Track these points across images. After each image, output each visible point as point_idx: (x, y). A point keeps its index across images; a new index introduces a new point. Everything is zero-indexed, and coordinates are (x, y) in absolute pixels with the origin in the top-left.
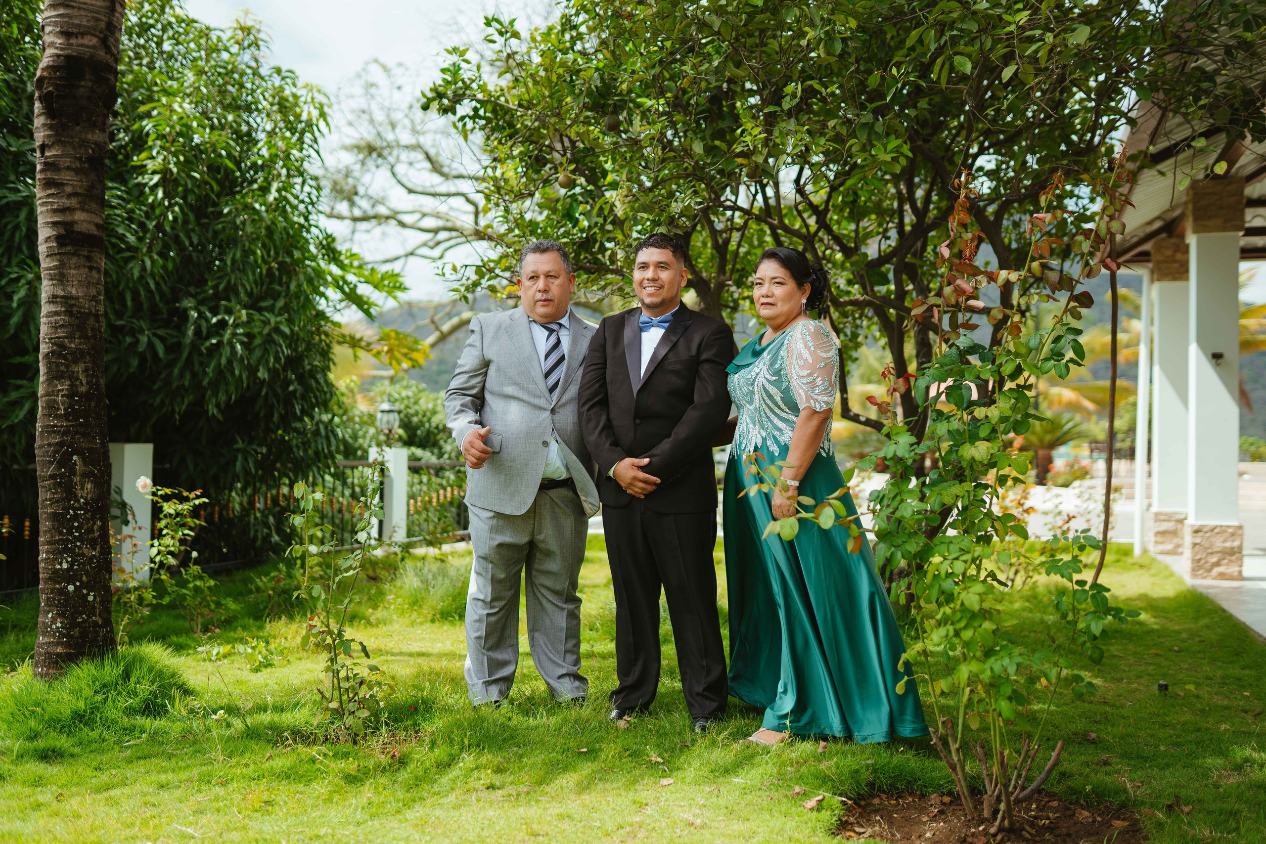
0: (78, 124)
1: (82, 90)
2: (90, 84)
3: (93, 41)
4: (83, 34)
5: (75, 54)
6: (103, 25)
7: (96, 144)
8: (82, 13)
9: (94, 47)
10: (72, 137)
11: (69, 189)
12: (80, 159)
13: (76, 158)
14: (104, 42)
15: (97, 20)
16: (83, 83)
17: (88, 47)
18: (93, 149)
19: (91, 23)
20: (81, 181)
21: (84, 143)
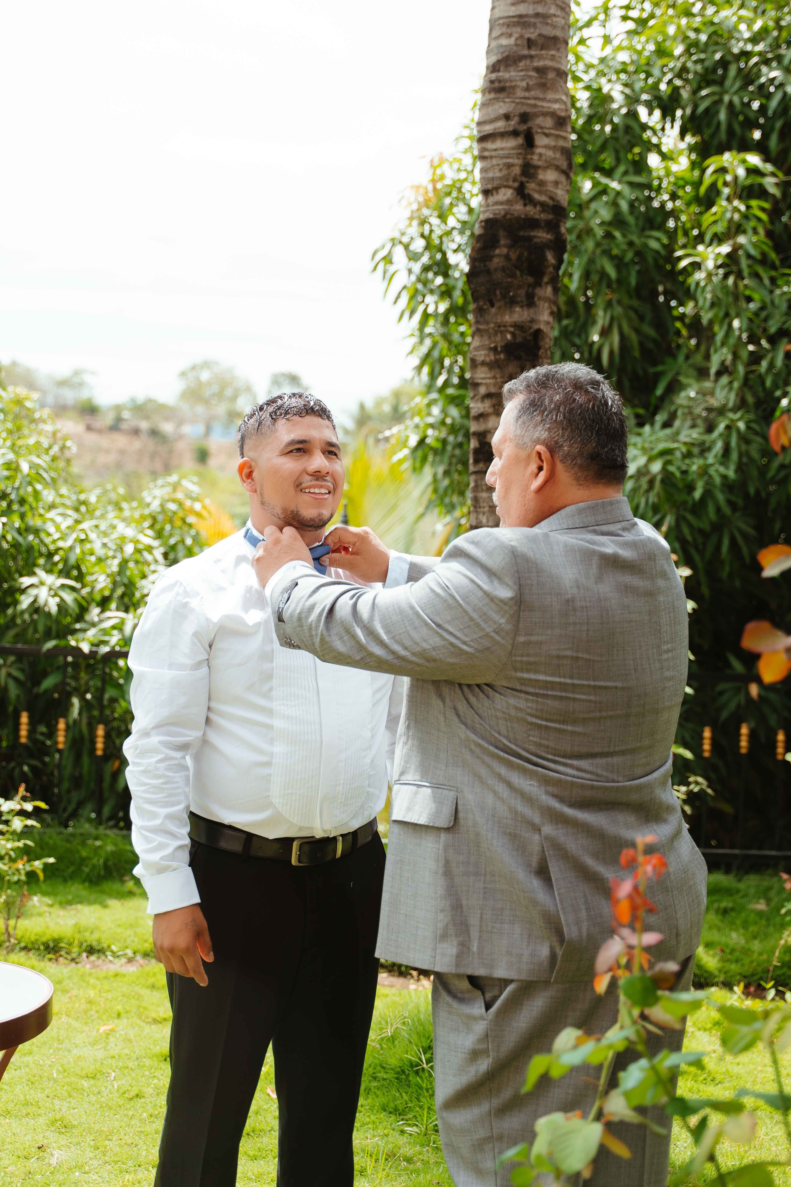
0: (492, 305)
1: (496, 260)
2: (505, 251)
3: (506, 194)
4: (497, 189)
5: (491, 216)
6: (517, 170)
7: (516, 325)
8: (495, 161)
9: (508, 202)
10: (487, 323)
11: (482, 390)
12: (495, 349)
13: (491, 349)
14: (521, 192)
15: (509, 166)
16: (497, 251)
17: (502, 203)
18: (513, 334)
19: (505, 172)
20: (494, 377)
21: (500, 328)
